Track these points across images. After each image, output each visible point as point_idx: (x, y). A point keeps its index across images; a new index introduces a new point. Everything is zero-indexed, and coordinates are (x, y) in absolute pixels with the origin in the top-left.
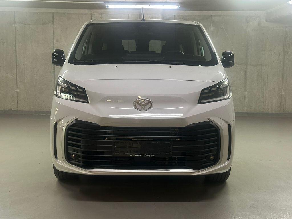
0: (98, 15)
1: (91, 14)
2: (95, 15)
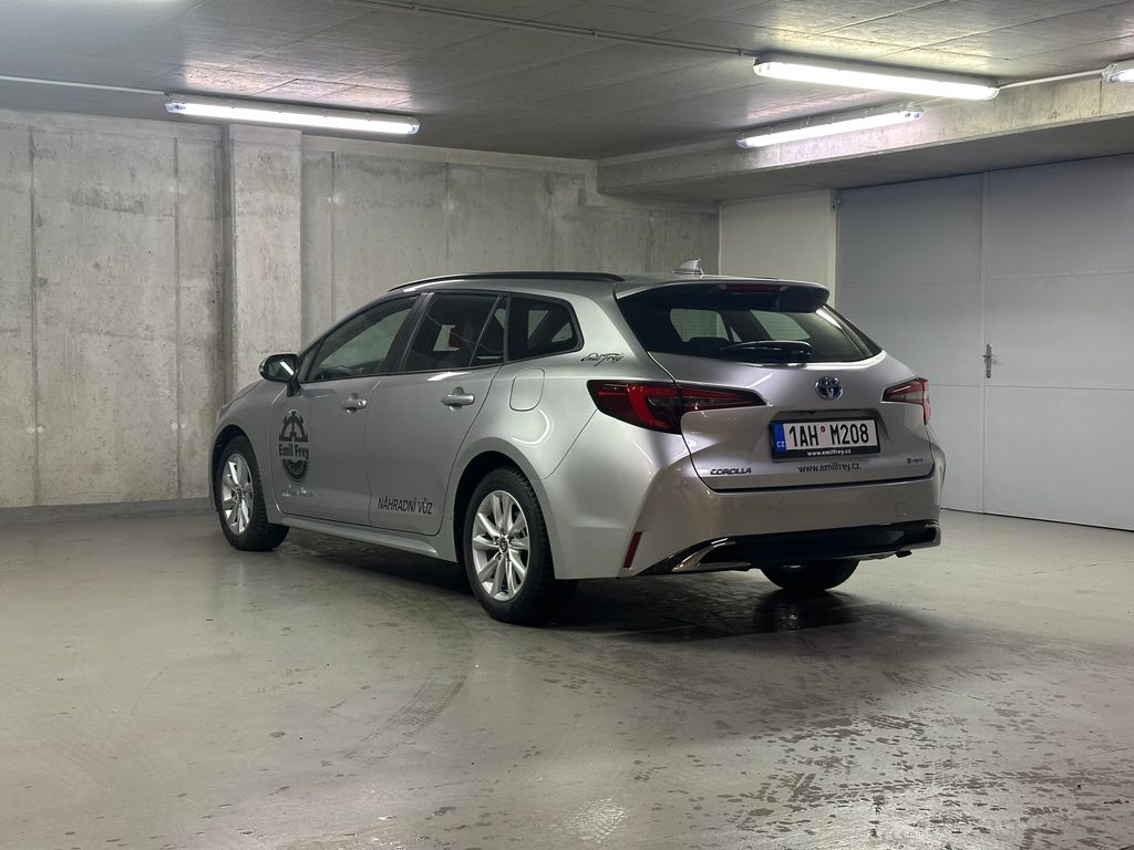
0: (59, 133)
1: (31, 129)
2: (45, 131)
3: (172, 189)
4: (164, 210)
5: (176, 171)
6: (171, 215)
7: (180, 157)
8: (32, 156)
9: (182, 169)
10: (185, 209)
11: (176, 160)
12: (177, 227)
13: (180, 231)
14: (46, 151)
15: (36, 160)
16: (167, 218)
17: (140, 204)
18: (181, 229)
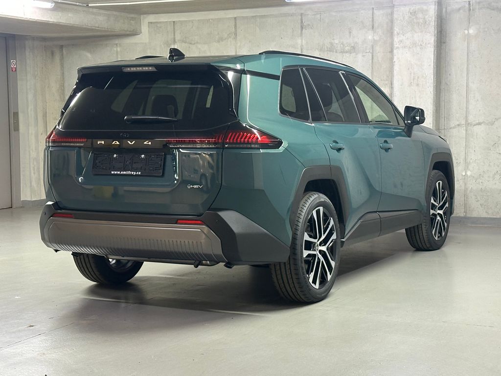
3: (370, 37)
4: (366, 49)
5: (373, 27)
6: (370, 52)
7: (375, 19)
8: (302, 28)
9: (376, 25)
10: (377, 48)
11: (373, 20)
12: (372, 59)
13: (374, 61)
14: (309, 25)
15: (304, 30)
16: (367, 54)
17: (354, 48)
18: (375, 60)
